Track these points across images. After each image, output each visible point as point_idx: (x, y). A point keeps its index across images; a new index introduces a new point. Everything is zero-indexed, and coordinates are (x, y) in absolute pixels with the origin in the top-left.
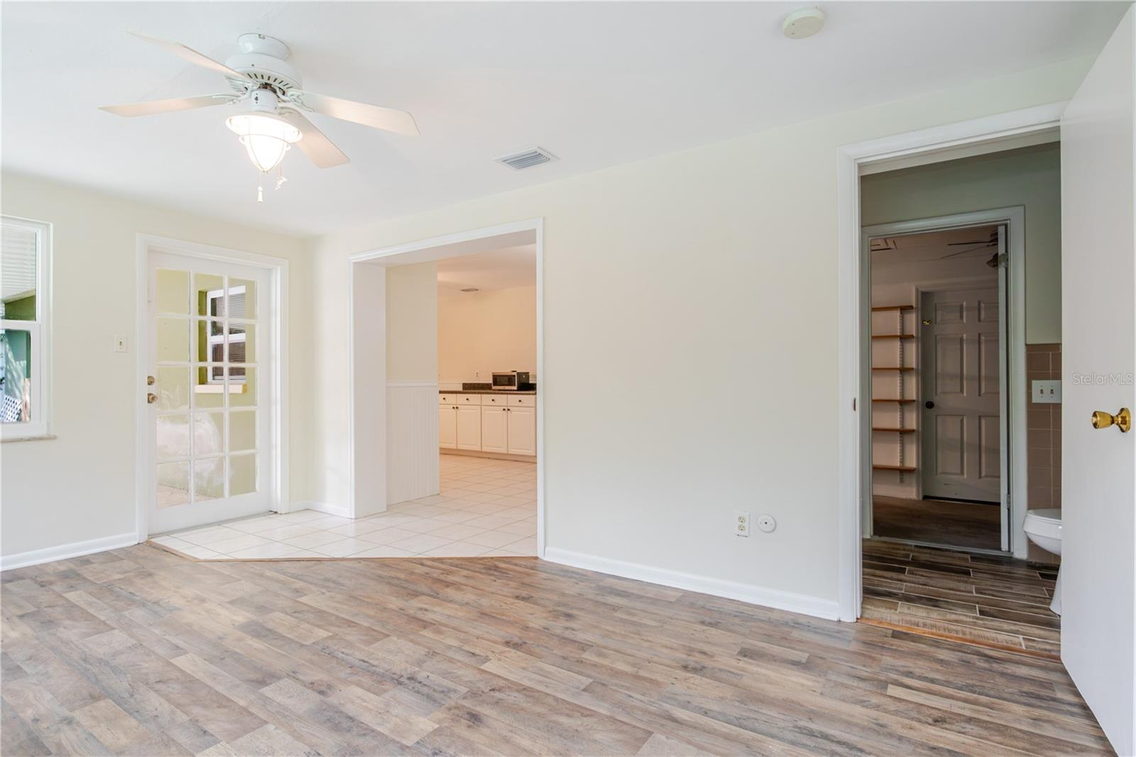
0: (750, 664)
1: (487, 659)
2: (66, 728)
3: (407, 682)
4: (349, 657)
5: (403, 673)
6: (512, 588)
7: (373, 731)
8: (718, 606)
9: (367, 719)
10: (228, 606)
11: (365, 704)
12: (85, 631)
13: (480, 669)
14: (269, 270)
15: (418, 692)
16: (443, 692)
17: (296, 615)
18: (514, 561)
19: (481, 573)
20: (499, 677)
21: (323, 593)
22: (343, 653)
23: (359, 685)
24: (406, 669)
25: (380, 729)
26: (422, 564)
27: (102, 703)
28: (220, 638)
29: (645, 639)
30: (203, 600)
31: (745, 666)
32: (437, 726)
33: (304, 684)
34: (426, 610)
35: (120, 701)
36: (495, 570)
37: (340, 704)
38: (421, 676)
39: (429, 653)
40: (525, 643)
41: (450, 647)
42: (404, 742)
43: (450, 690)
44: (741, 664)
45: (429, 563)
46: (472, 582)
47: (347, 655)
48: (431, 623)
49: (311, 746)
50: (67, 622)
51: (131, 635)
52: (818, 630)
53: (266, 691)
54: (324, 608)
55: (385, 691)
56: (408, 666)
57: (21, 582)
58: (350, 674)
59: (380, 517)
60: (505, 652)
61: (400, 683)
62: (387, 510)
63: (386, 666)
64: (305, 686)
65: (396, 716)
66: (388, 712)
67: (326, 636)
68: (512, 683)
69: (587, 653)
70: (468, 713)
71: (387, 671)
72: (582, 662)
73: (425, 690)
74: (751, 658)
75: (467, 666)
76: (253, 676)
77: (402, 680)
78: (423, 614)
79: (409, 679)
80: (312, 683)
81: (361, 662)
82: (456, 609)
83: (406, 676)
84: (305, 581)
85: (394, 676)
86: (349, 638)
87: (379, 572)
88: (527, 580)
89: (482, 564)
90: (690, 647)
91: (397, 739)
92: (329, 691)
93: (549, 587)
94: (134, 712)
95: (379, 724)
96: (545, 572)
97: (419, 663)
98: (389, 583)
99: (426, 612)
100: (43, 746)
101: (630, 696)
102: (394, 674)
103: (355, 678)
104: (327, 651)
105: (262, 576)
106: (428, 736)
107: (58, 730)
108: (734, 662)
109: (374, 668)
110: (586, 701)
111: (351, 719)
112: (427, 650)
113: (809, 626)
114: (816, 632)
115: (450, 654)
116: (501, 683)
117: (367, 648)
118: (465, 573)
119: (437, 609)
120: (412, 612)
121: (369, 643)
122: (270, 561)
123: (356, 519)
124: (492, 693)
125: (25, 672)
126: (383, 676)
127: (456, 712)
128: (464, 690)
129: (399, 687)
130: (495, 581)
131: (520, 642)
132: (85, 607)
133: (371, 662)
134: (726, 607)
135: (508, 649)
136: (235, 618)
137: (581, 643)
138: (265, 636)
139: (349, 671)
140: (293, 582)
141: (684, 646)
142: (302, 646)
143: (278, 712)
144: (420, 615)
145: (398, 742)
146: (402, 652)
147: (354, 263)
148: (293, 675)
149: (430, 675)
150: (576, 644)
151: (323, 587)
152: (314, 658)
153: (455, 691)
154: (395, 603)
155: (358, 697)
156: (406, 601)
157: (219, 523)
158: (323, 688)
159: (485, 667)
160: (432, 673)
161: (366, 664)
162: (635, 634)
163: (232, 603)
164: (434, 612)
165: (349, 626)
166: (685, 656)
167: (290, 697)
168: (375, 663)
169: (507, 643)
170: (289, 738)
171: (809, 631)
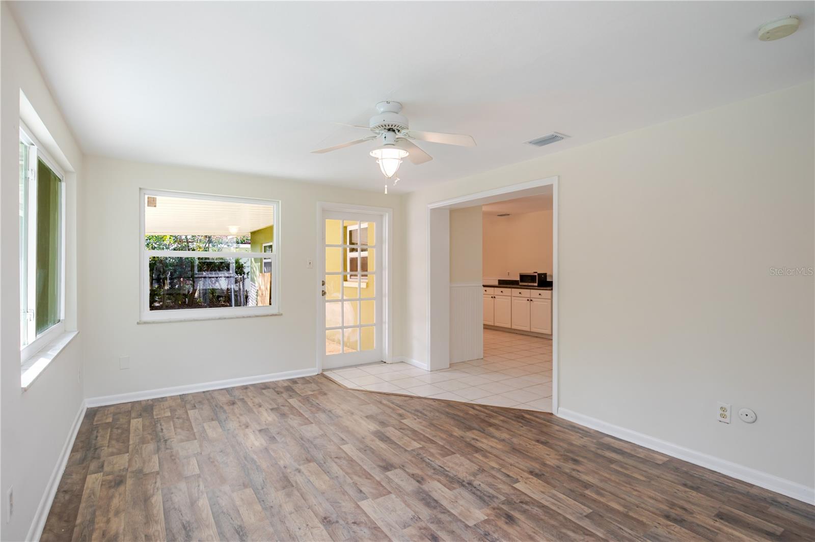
0: (726, 526)
1: (517, 481)
2: (298, 474)
3: (467, 485)
4: (432, 463)
5: (465, 479)
6: (534, 434)
7: (449, 511)
8: (700, 474)
9: (444, 503)
10: (365, 419)
11: (443, 494)
12: (300, 422)
13: (512, 487)
14: (382, 216)
15: (474, 493)
16: (489, 497)
17: (401, 430)
18: (536, 414)
19: (513, 420)
20: (526, 494)
21: (415, 419)
22: (429, 459)
23: (439, 481)
24: (466, 477)
25: (452, 511)
26: (473, 408)
27: (311, 464)
28: (363, 438)
29: (635, 488)
30: (352, 414)
31: (721, 526)
32: (486, 518)
33: (408, 473)
34: (477, 440)
35: (320, 465)
36: (522, 419)
37: (429, 490)
38: (476, 483)
39: (480, 469)
40: (543, 475)
41: (493, 468)
42: (467, 523)
43: (494, 497)
44: (717, 524)
45: (478, 408)
46: (506, 426)
47: (431, 461)
48: (480, 449)
49: (415, 512)
50: (291, 416)
51: (321, 429)
52: (795, 511)
53: (389, 474)
54: (416, 429)
55: (454, 488)
56: (467, 475)
57: (269, 390)
58: (434, 473)
59: (445, 372)
60: (529, 478)
61: (463, 486)
62: (450, 367)
63: (454, 472)
64: (409, 475)
65: (462, 506)
66: (456, 502)
67: (418, 447)
68: (535, 500)
69: (588, 490)
70: (506, 514)
71: (455, 476)
72: (585, 496)
73: (478, 493)
74: (727, 521)
75: (504, 482)
76: (381, 464)
77: (464, 483)
78: (476, 443)
79: (468, 484)
80: (413, 475)
81: (440, 467)
82: (496, 443)
83: (466, 482)
84: (405, 410)
85: (459, 480)
86: (432, 450)
87: (447, 410)
88: (545, 429)
89: (512, 413)
90: (672, 502)
91: (463, 520)
92: (422, 482)
93: (561, 437)
94: (327, 473)
95: (452, 508)
96: (558, 425)
97: (475, 475)
98: (453, 418)
99: (477, 442)
100: (290, 482)
101: (621, 528)
102: (459, 479)
103: (437, 477)
104: (420, 456)
105: (381, 402)
106: (481, 522)
107: (295, 475)
108: (712, 522)
109: (447, 472)
110: (586, 524)
111: (436, 501)
112: (479, 467)
113: (787, 506)
114: (793, 512)
115: (494, 473)
116: (527, 499)
117: (442, 459)
118: (502, 418)
119: (484, 441)
120: (468, 440)
121: (444, 456)
122: (385, 394)
123: (431, 371)
124: (521, 504)
125: (277, 440)
126: (452, 478)
127: (498, 511)
128: (503, 498)
129: (462, 487)
130: (522, 427)
131: (540, 473)
132: (297, 408)
133: (445, 468)
134: (707, 476)
135: (532, 477)
136: (369, 427)
137: (584, 483)
138: (386, 441)
139: (432, 471)
140: (398, 409)
141: (667, 500)
142: (406, 450)
143: (396, 488)
144: (473, 442)
145: (464, 522)
146: (464, 465)
147: (431, 209)
148: (402, 467)
149: (481, 484)
150: (581, 483)
151: (415, 415)
152: (413, 459)
153: (497, 498)
154: (457, 432)
155: (439, 489)
156: (464, 432)
157: (356, 366)
158: (419, 479)
159: (517, 485)
160: (482, 483)
161: (443, 469)
162: (627, 483)
163: (367, 417)
164: (482, 443)
165: (431, 443)
166: (667, 508)
167: (402, 480)
168: (448, 469)
169: (531, 473)
170: (403, 505)
171: (787, 510)
